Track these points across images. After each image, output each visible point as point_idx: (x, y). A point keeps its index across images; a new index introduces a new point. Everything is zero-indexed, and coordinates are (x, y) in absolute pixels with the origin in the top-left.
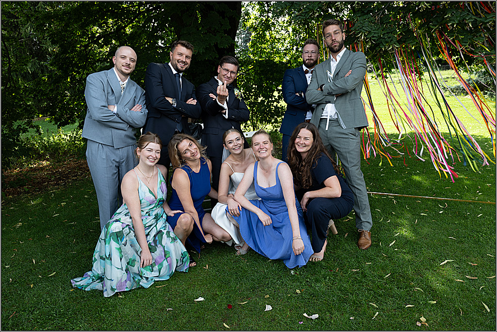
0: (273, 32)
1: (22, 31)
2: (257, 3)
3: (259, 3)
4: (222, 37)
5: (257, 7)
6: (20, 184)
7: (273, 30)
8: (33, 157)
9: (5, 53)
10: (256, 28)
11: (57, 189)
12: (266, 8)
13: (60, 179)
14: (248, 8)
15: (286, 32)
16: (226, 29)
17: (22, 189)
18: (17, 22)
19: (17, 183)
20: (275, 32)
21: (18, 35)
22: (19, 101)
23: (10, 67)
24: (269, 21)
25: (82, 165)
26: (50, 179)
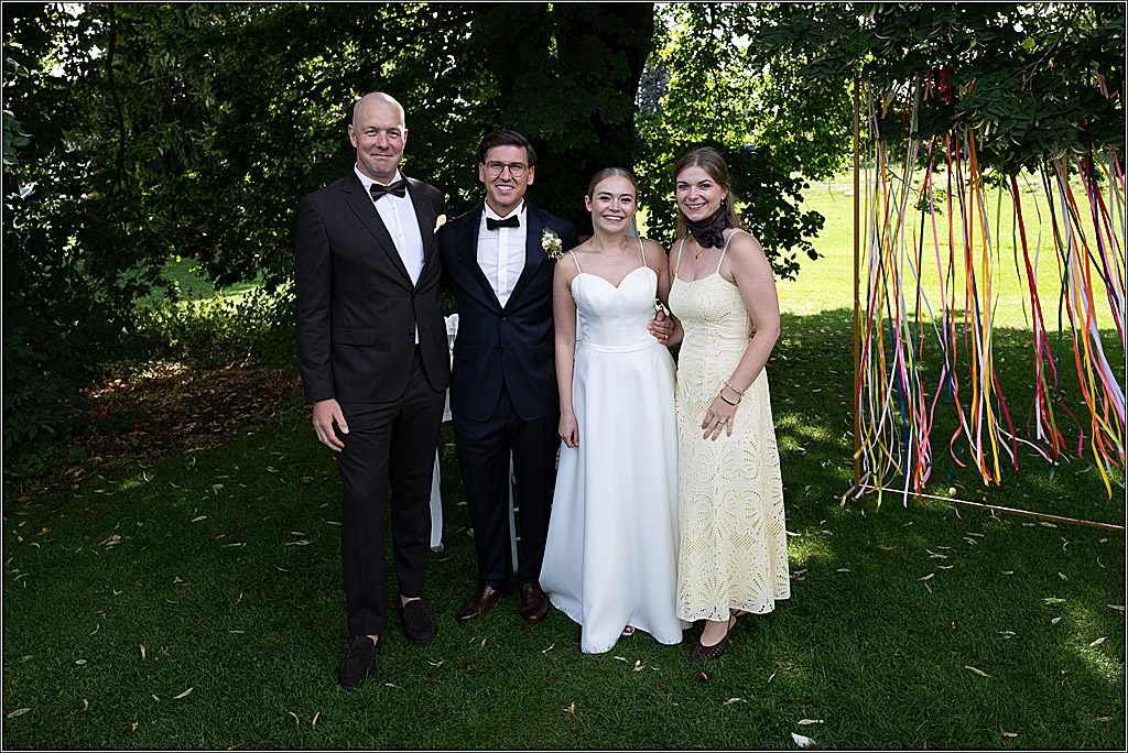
0: (723, 74)
1: (152, 62)
2: (686, 6)
3: (691, 6)
5: (688, 15)
6: (123, 425)
7: (722, 67)
9: (115, 118)
10: (682, 64)
11: (204, 444)
12: (709, 19)
13: (210, 416)
14: (665, 17)
15: (755, 73)
17: (127, 440)
18: (143, 41)
19: (114, 425)
20: (729, 74)
21: (142, 70)
22: (137, 225)
23: (123, 149)
24: (715, 47)
25: (262, 381)
26: (189, 416)
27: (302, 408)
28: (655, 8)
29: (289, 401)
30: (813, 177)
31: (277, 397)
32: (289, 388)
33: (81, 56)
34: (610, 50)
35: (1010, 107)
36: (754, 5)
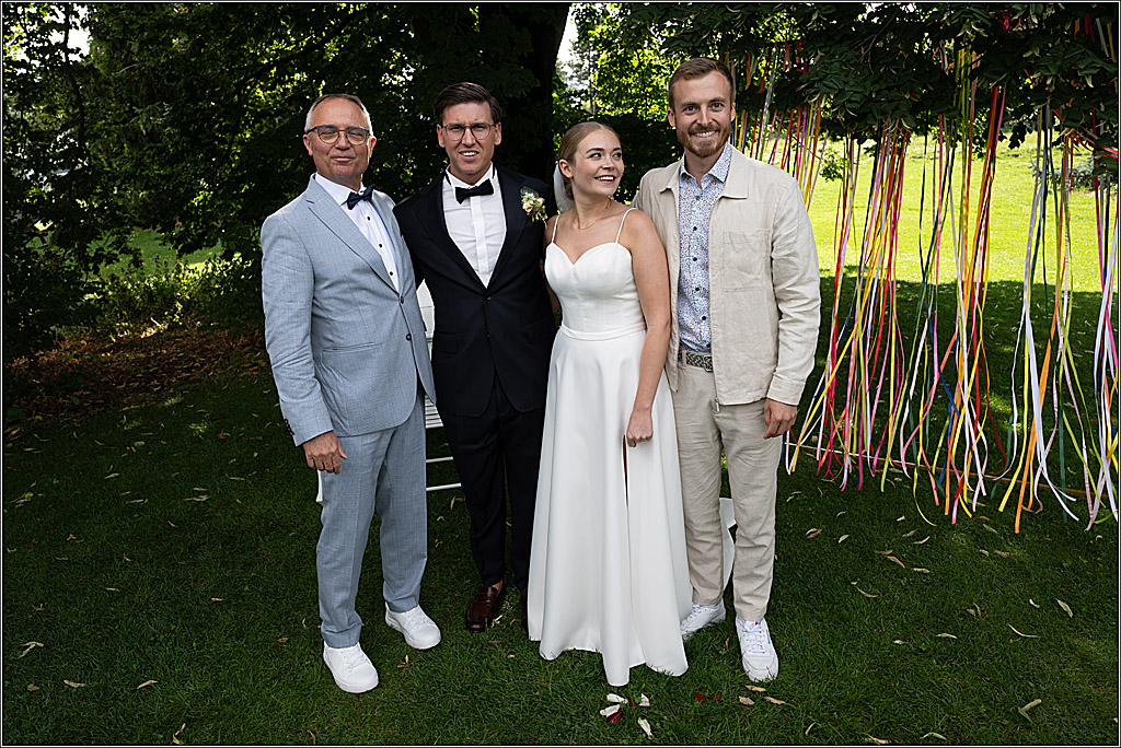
0: (646, 51)
4: (513, 72)
8: (122, 315)
10: (610, 43)
13: (152, 376)
16: (523, 55)
26: (134, 376)
29: (228, 360)
31: (218, 356)
32: (231, 348)
33: (42, 41)
34: (515, 27)
35: (845, 80)
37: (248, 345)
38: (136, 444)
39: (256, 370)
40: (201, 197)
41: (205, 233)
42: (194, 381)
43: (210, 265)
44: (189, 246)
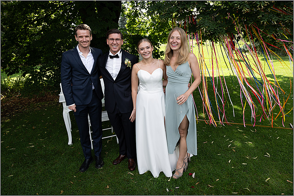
2: (130, 2)
3: (131, 2)
4: (111, 23)
5: (130, 4)
7: (139, 17)
10: (130, 16)
12: (135, 5)
14: (125, 4)
16: (114, 19)
24: (137, 12)
25: (22, 101)
27: (33, 107)
28: (122, 2)
29: (30, 106)
30: (162, 43)
31: (26, 105)
32: (30, 102)
34: (110, 11)
36: (146, 2)
37: (35, 101)
38: (6, 132)
39: (39, 108)
40: (14, 59)
41: (16, 69)
42: (21, 112)
43: (18, 78)
44: (11, 73)
